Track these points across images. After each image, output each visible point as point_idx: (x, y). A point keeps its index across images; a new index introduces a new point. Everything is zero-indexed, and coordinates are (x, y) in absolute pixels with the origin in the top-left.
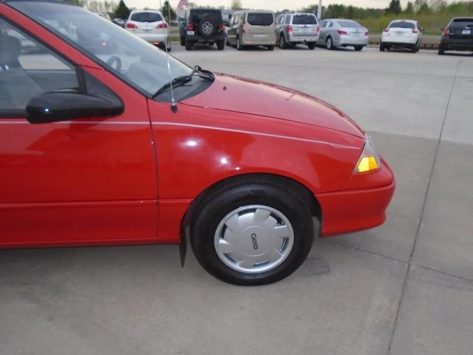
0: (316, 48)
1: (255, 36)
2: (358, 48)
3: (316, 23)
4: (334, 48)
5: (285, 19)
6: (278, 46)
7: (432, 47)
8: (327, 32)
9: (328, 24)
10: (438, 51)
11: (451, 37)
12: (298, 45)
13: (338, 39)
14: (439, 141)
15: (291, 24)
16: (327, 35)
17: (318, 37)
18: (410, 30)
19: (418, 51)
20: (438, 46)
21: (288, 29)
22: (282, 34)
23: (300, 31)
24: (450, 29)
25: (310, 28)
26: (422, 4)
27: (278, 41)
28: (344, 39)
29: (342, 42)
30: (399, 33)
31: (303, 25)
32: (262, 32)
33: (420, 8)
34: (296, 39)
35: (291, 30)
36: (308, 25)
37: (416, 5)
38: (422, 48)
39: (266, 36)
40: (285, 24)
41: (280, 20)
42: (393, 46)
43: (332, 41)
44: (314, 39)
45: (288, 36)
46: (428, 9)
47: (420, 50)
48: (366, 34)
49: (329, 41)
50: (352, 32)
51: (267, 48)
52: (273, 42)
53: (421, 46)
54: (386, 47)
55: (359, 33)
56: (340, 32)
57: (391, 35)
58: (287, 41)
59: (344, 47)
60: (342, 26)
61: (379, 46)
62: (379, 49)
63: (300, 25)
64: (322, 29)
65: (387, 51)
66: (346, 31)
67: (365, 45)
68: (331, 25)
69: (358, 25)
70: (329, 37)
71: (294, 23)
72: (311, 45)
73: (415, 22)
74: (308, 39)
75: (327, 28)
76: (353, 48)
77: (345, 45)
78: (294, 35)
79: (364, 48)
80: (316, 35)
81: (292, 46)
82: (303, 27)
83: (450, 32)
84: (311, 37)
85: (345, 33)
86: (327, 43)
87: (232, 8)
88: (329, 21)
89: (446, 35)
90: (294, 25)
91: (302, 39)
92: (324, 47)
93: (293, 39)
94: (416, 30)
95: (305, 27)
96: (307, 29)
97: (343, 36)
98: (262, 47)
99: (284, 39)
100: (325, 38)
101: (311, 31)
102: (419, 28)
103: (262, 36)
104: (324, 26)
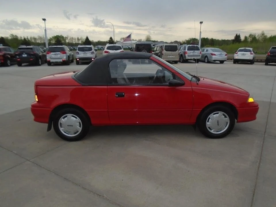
0: (199, 62)
1: (168, 56)
2: (222, 62)
3: (199, 50)
4: (209, 62)
5: (183, 48)
6: (180, 61)
7: (261, 61)
8: (205, 54)
9: (205, 50)
10: (265, 63)
11: (271, 56)
12: (189, 61)
13: (211, 57)
14: (270, 102)
15: (186, 50)
16: (205, 55)
17: (201, 57)
18: (249, 53)
19: (254, 63)
20: (264, 61)
21: (185, 53)
22: (182, 55)
23: (191, 54)
24: (270, 52)
25: (197, 52)
26: (253, 37)
27: (180, 59)
28: (214, 58)
29: (213, 59)
30: (243, 54)
31: (193, 51)
32: (172, 55)
33: (252, 39)
34: (189, 58)
35: (187, 53)
36: (195, 51)
37: (250, 38)
38: (256, 62)
39: (174, 56)
40: (183, 51)
41: (180, 48)
42: (241, 61)
43: (208, 59)
44: (198, 58)
45: (185, 56)
46: (257, 39)
47: (255, 63)
48: (226, 55)
49: (206, 58)
50: (218, 54)
51: (174, 62)
52: (178, 59)
53: (255, 61)
54: (236, 61)
55: (222, 54)
56: (212, 54)
57: (239, 56)
58: (184, 59)
59: (214, 62)
60: (213, 51)
61: (233, 61)
62: (233, 62)
63: (191, 51)
64: (203, 53)
65: (237, 64)
66: (215, 54)
67: (225, 61)
68: (207, 51)
69: (221, 50)
70: (206, 56)
71: (188, 50)
72: (197, 61)
73: (251, 49)
74: (196, 58)
75: (205, 52)
76: (219, 62)
77: (215, 61)
78: (188, 56)
79: (225, 62)
80: (200, 56)
81: (186, 61)
82: (192, 52)
83: (270, 54)
84: (197, 57)
85: (215, 55)
86: (205, 59)
87: (146, 40)
88: (206, 49)
89: (268, 55)
90: (188, 51)
91: (192, 58)
92: (204, 62)
93: (187, 58)
94: (252, 53)
95: (194, 52)
96: (195, 53)
97: (214, 56)
98: (172, 62)
99: (183, 58)
100: (204, 57)
101: (197, 54)
102: (253, 52)
103: (172, 56)
104: (203, 51)
